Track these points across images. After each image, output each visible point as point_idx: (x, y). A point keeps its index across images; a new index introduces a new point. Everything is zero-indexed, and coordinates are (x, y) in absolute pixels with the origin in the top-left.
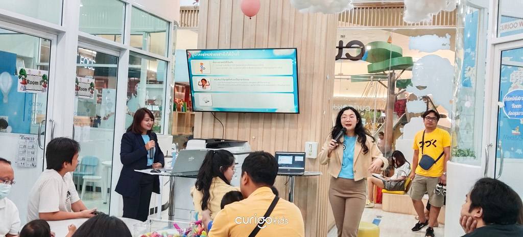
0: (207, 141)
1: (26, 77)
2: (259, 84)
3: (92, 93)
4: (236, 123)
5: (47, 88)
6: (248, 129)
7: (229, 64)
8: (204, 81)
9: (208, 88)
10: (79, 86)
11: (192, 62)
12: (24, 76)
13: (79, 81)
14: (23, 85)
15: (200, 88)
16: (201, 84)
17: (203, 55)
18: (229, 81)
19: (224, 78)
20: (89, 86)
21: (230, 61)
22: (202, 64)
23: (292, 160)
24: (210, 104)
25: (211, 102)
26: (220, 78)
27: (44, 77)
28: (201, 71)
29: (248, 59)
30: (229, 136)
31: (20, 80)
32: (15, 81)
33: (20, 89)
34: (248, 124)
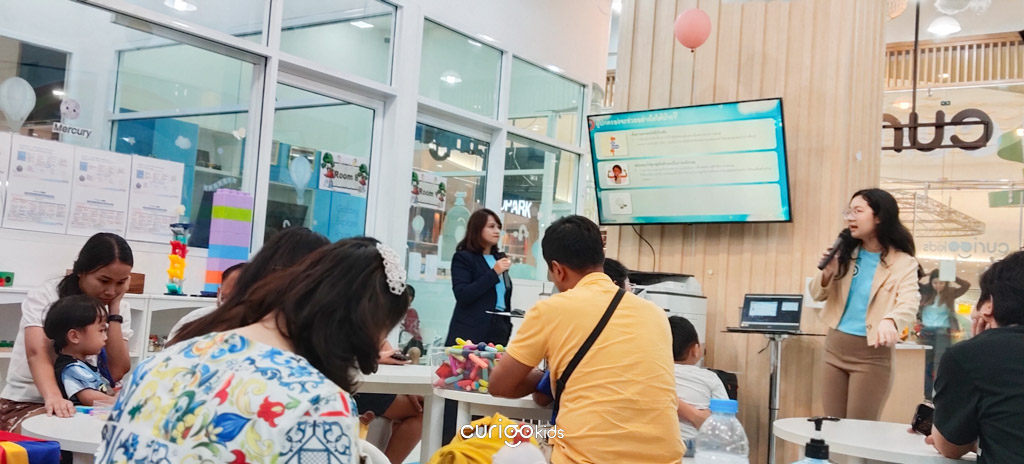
1: (333, 166)
2: (715, 169)
3: (442, 200)
4: (678, 245)
5: (366, 187)
6: (700, 257)
7: (660, 135)
8: (617, 168)
9: (625, 182)
10: (419, 186)
11: (597, 136)
12: (329, 165)
13: (420, 178)
14: (328, 179)
15: (611, 183)
16: (612, 174)
17: (616, 122)
18: (660, 167)
19: (653, 161)
20: (437, 188)
21: (661, 129)
22: (613, 139)
23: (775, 309)
24: (628, 211)
25: (629, 206)
26: (644, 162)
27: (362, 168)
28: (612, 151)
29: (693, 125)
30: (665, 270)
31: (323, 171)
32: (316, 171)
33: (324, 184)
34: (700, 246)
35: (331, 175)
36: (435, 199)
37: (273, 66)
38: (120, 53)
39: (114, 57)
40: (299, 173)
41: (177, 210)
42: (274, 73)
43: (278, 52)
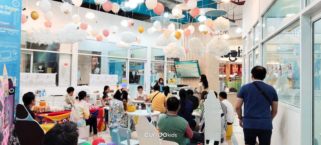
0: (177, 85)
4: (189, 80)
5: (144, 74)
6: (191, 82)
11: (176, 65)
15: (178, 72)
17: (178, 63)
19: (183, 69)
21: (183, 64)
27: (143, 71)
29: (187, 64)
30: (184, 84)
31: (137, 73)
32: (136, 73)
33: (137, 74)
34: (191, 80)
35: (138, 73)
36: (155, 74)
38: (109, 52)
39: (108, 52)
40: (134, 73)
41: (117, 81)
42: (129, 61)
43: (129, 58)
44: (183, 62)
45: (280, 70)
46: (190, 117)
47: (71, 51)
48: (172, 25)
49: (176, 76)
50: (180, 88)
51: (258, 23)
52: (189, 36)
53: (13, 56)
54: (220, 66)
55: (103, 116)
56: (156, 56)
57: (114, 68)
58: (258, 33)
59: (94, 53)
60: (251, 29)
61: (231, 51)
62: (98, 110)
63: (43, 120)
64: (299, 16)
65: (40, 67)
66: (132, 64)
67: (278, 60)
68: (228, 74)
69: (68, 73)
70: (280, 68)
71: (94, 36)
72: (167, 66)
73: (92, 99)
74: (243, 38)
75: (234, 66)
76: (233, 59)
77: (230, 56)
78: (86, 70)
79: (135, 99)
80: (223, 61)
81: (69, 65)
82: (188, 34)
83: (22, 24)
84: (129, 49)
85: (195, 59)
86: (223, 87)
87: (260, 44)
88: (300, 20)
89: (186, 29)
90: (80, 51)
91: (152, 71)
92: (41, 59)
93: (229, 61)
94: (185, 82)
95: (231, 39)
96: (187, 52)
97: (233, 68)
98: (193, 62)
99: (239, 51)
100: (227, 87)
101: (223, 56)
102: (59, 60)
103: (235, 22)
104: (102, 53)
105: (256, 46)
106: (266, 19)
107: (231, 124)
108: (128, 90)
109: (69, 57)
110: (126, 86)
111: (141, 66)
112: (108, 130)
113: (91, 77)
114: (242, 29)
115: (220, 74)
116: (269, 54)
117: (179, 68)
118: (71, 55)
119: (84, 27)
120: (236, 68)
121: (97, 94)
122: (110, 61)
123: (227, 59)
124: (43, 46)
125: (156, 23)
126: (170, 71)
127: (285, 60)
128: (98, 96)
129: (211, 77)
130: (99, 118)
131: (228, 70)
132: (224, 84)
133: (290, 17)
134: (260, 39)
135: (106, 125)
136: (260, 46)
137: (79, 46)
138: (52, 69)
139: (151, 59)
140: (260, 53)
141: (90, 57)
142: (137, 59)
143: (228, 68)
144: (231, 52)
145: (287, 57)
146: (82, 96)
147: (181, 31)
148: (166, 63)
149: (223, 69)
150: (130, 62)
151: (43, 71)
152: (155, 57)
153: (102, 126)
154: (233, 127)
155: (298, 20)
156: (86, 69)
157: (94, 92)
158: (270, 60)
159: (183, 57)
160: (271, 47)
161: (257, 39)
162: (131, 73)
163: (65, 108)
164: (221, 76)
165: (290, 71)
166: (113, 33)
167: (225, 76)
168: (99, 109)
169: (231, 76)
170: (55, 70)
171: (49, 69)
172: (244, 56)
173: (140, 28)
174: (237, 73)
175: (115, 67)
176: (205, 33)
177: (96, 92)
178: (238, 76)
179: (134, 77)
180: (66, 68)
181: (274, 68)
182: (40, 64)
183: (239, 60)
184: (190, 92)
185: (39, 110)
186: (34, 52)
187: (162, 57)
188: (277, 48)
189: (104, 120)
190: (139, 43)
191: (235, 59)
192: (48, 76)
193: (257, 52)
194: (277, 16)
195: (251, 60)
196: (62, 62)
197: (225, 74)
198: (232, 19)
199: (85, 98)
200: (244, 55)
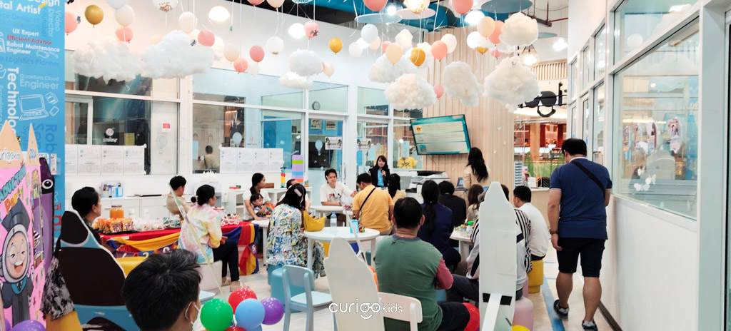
1: (329, 141)
3: (370, 147)
4: (444, 161)
5: (341, 146)
6: (450, 165)
11: (413, 126)
14: (328, 146)
15: (419, 142)
17: (418, 122)
19: (430, 135)
21: (431, 124)
28: (418, 131)
29: (441, 124)
30: (434, 170)
31: (326, 144)
32: (324, 144)
33: (327, 148)
34: (450, 161)
35: (329, 144)
36: (367, 147)
37: (307, 115)
38: (262, 97)
39: (260, 98)
40: (319, 146)
41: (282, 163)
42: (307, 117)
43: (308, 110)
44: (431, 120)
45: (653, 136)
46: (447, 242)
47: (178, 96)
48: (405, 35)
49: (414, 152)
50: (425, 178)
51: (603, 26)
52: (444, 60)
53: (49, 107)
54: (517, 127)
55: (252, 240)
56: (370, 105)
57: (275, 134)
58: (604, 50)
59: (228, 99)
60: (588, 42)
61: (542, 93)
62: (240, 228)
63: (117, 250)
64: (698, 11)
65: (110, 132)
66: (315, 124)
67: (650, 114)
68: (535, 147)
69: (171, 144)
70: (652, 130)
71: (231, 60)
72: (395, 128)
73: (225, 203)
74: (569, 62)
75: (549, 128)
76: (545, 110)
77: (540, 104)
78: (210, 138)
79: (323, 204)
80: (524, 116)
81: (173, 126)
82: (441, 54)
83: (66, 34)
84: (307, 91)
85: (458, 112)
86: (523, 176)
87: (607, 77)
88: (701, 18)
89: (436, 43)
90: (197, 96)
91: (360, 140)
92: (110, 114)
93: (538, 115)
94: (434, 166)
95: (542, 65)
96: (439, 97)
97: (547, 132)
98: (454, 118)
99: (560, 92)
100: (532, 176)
101: (524, 105)
102: (150, 116)
103: (550, 26)
104: (247, 100)
105: (598, 80)
106: (622, 18)
107: (541, 258)
108: (306, 183)
109: (174, 109)
110: (302, 173)
111: (335, 129)
112: (263, 271)
113: (223, 153)
114: (566, 41)
115: (516, 145)
116: (629, 99)
117: (421, 132)
118: (178, 104)
119: (207, 40)
120: (554, 131)
121: (238, 192)
122: (265, 117)
123: (532, 112)
124: (114, 85)
125: (368, 29)
126: (401, 141)
127: (667, 112)
128: (240, 197)
129: (495, 152)
130: (243, 244)
131: (534, 137)
132: (524, 169)
133: (679, 13)
134: (608, 64)
135: (259, 260)
136: (608, 81)
137: (193, 82)
138: (135, 135)
139: (358, 111)
140: (607, 98)
141: (220, 109)
142: (325, 113)
143: (535, 132)
144: (540, 95)
145: (669, 105)
146: (205, 195)
147: (425, 47)
148: (392, 121)
149: (524, 133)
150: (310, 120)
151: (115, 140)
152: (368, 108)
153: (249, 262)
154: (544, 264)
155: (696, 18)
156: (211, 135)
157: (231, 188)
158: (631, 113)
159: (431, 108)
160: (632, 84)
161: (601, 65)
162: (312, 145)
163: (167, 222)
164: (518, 150)
165: (676, 136)
166: (274, 53)
167: (527, 150)
168: (242, 225)
169: (542, 150)
170: (142, 137)
171: (130, 137)
172: (570, 105)
173: (334, 42)
174: (555, 143)
175: (277, 130)
176: (482, 51)
177: (235, 188)
178: (558, 150)
179: (319, 154)
180: (166, 133)
181: (639, 131)
182: (110, 126)
183: (560, 115)
184: (447, 187)
185: (108, 227)
186: (94, 98)
187: (383, 109)
188: (649, 86)
189: (254, 248)
190: (329, 75)
191: (551, 111)
192: (127, 152)
193: (601, 94)
194: (647, 11)
195: (588, 112)
196: (157, 120)
197: (529, 146)
198: (545, 19)
199: (211, 200)
200: (570, 102)
